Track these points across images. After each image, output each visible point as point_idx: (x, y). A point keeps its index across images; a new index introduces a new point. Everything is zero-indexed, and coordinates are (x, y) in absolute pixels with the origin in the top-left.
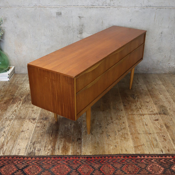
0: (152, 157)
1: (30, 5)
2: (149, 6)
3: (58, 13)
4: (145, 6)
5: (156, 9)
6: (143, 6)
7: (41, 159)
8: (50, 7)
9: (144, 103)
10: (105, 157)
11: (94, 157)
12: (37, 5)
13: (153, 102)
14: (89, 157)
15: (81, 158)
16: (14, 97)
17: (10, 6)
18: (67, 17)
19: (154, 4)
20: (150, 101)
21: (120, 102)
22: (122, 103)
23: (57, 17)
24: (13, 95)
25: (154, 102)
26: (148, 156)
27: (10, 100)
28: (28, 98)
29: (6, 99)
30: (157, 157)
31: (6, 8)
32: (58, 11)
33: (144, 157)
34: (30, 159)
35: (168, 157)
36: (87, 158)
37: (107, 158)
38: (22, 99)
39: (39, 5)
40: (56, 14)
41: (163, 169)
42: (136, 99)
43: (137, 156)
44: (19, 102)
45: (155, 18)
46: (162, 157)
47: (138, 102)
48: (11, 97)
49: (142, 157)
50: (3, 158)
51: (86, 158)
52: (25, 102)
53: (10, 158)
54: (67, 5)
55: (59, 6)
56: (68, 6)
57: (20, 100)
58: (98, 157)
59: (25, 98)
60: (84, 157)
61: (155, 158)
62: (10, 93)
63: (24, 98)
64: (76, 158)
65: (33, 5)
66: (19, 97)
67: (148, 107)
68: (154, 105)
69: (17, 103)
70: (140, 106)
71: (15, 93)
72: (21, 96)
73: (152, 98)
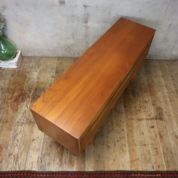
0: (144, 174)
3: (61, 1)
7: (51, 175)
9: (143, 103)
10: (105, 174)
11: (96, 174)
13: (151, 102)
14: (91, 174)
15: (85, 175)
16: (23, 92)
20: (148, 101)
21: (121, 102)
22: (123, 103)
23: (60, 5)
24: (22, 90)
25: (152, 102)
26: (141, 174)
27: (19, 96)
28: (36, 94)
29: (16, 94)
30: (148, 175)
33: (137, 174)
34: (42, 175)
35: (157, 175)
38: (30, 95)
40: (58, 2)
42: (137, 97)
44: (28, 99)
46: (152, 174)
47: (137, 101)
48: (20, 92)
49: (136, 175)
50: (19, 174)
52: (33, 99)
53: (25, 174)
57: (29, 97)
58: (99, 174)
60: (88, 174)
61: (147, 176)
62: (19, 87)
63: (32, 93)
66: (28, 92)
67: (147, 109)
68: (152, 107)
69: (26, 101)
70: (139, 107)
71: (24, 86)
72: (30, 91)
73: (151, 96)
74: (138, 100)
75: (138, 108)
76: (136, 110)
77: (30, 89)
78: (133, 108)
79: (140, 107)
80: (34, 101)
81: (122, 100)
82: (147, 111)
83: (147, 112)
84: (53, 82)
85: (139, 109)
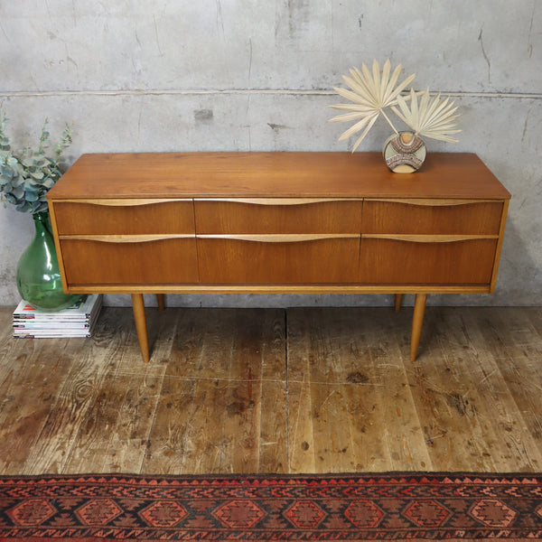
0: (484, 480)
1: (107, 88)
2: (509, 91)
3: (201, 112)
4: (493, 90)
5: (531, 103)
6: (488, 90)
7: (185, 483)
8: (173, 92)
9: (495, 429)
10: (356, 480)
11: (328, 480)
12: (131, 87)
13: (526, 428)
14: (312, 480)
15: (292, 482)
16: (54, 406)
17: (40, 92)
18: (232, 125)
19: (525, 84)
20: (514, 423)
21: (416, 429)
22: (421, 432)
23: (197, 125)
24: (50, 398)
25: (530, 428)
26: (472, 479)
27: (37, 418)
28: (99, 412)
29: (24, 413)
30: (496, 481)
31: (28, 96)
32: (201, 106)
33: (462, 480)
34: (155, 483)
35: (526, 481)
36: (309, 481)
37: (361, 481)
38: (78, 413)
39: (136, 88)
40: (193, 116)
41: (512, 513)
43: (442, 479)
44: (70, 426)
45: (525, 130)
46: (510, 480)
47: (474, 426)
48: (42, 406)
49: (458, 481)
50: (82, 480)
51: (305, 482)
52: (88, 428)
53: (101, 480)
54: (231, 86)
55: (205, 90)
56: (233, 89)
57: (73, 420)
58: (338, 480)
59: (90, 410)
60: (301, 480)
61: (491, 482)
62: (40, 390)
63: (86, 409)
64: (278, 480)
65: (116, 88)
66: (70, 406)
67: (513, 448)
68: (533, 441)
69: (63, 432)
70: (485, 445)
71: (56, 388)
72: (77, 401)
73: (521, 410)
74: (478, 423)
75: (481, 446)
76: (472, 455)
77: (80, 396)
78: (464, 449)
79: (489, 445)
80: (90, 432)
81: (419, 424)
82: (516, 454)
83: (518, 458)
84: (163, 375)
85: (484, 449)
